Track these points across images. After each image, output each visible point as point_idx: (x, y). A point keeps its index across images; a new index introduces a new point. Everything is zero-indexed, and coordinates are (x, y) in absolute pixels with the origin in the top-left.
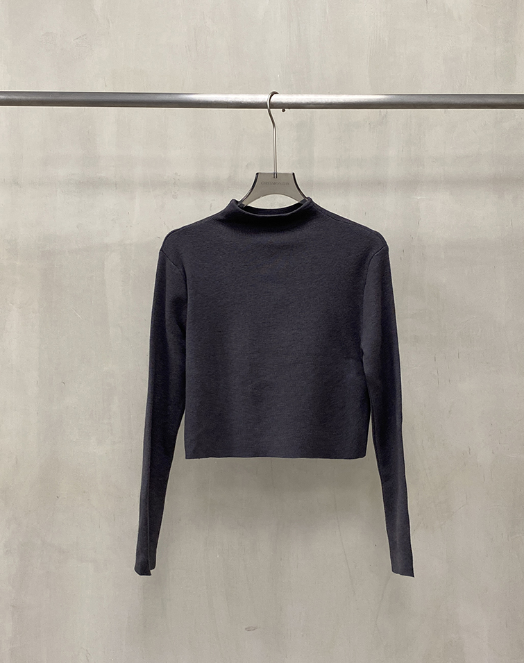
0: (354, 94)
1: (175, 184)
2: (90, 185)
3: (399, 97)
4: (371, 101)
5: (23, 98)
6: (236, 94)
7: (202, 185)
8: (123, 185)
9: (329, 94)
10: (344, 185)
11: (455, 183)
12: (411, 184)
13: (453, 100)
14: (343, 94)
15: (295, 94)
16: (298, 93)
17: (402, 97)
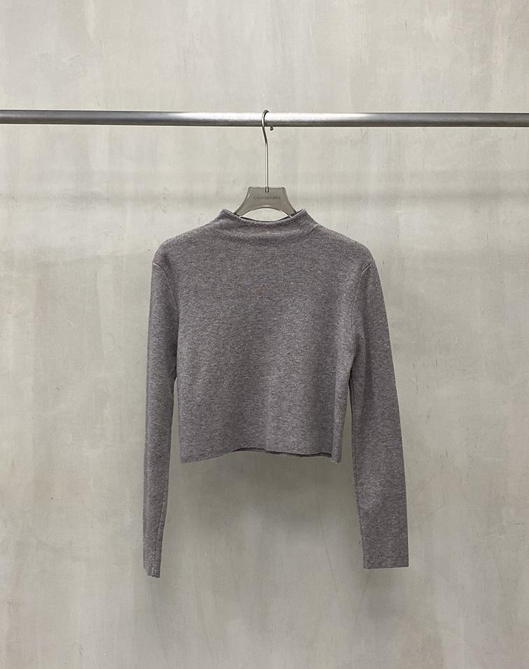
0: (337, 113)
1: (165, 198)
2: (83, 199)
3: (379, 115)
4: (352, 119)
5: (19, 116)
6: (223, 112)
7: (190, 200)
8: (115, 200)
9: (312, 112)
10: (327, 200)
11: (434, 198)
12: (391, 199)
13: (431, 119)
14: (326, 113)
15: (280, 112)
16: (283, 111)
17: (382, 115)
